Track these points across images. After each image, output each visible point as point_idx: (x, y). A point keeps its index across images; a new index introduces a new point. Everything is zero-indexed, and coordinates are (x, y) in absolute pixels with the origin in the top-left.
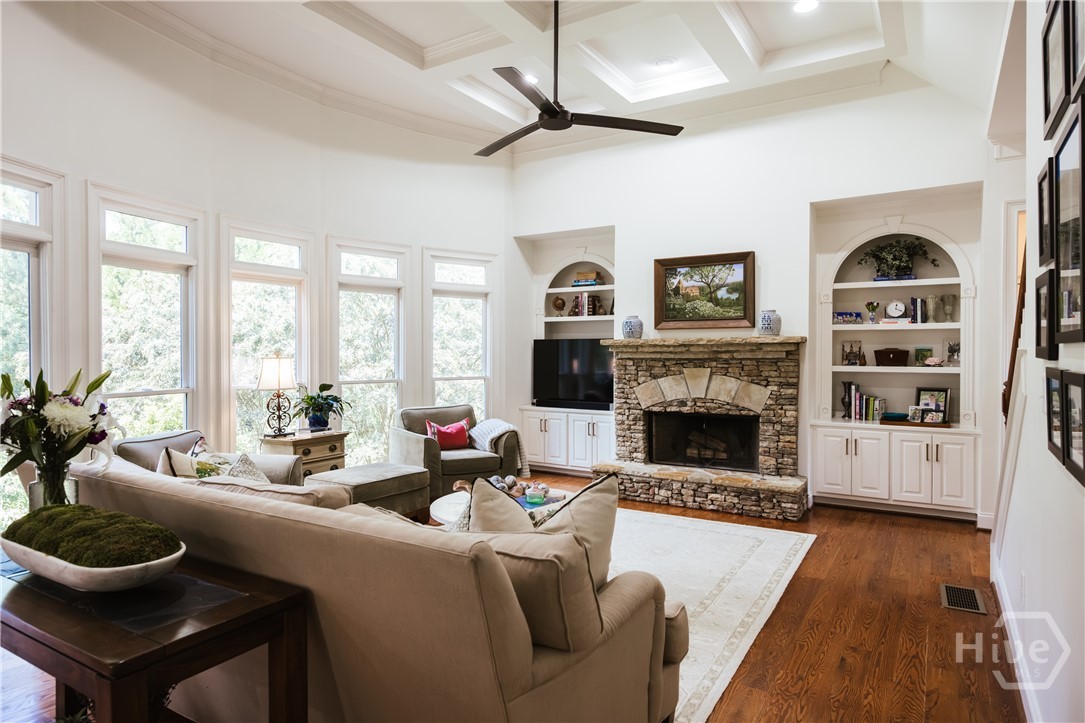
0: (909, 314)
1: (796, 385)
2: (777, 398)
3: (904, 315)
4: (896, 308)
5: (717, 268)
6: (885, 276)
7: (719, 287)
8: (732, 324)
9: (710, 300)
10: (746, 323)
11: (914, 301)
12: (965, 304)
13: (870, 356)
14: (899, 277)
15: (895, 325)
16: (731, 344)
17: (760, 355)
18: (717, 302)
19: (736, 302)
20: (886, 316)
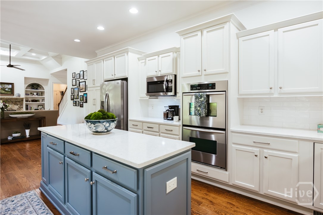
0: (37, 94)
1: (22, 105)
2: (20, 107)
3: (37, 95)
4: (35, 94)
5: (5, 85)
6: (34, 89)
7: (6, 88)
8: (9, 95)
9: (4, 90)
10: (12, 95)
11: (38, 93)
12: (45, 94)
13: (31, 101)
14: (36, 89)
15: (35, 96)
16: (11, 98)
17: (17, 100)
18: (5, 91)
19: (10, 91)
20: (34, 95)
